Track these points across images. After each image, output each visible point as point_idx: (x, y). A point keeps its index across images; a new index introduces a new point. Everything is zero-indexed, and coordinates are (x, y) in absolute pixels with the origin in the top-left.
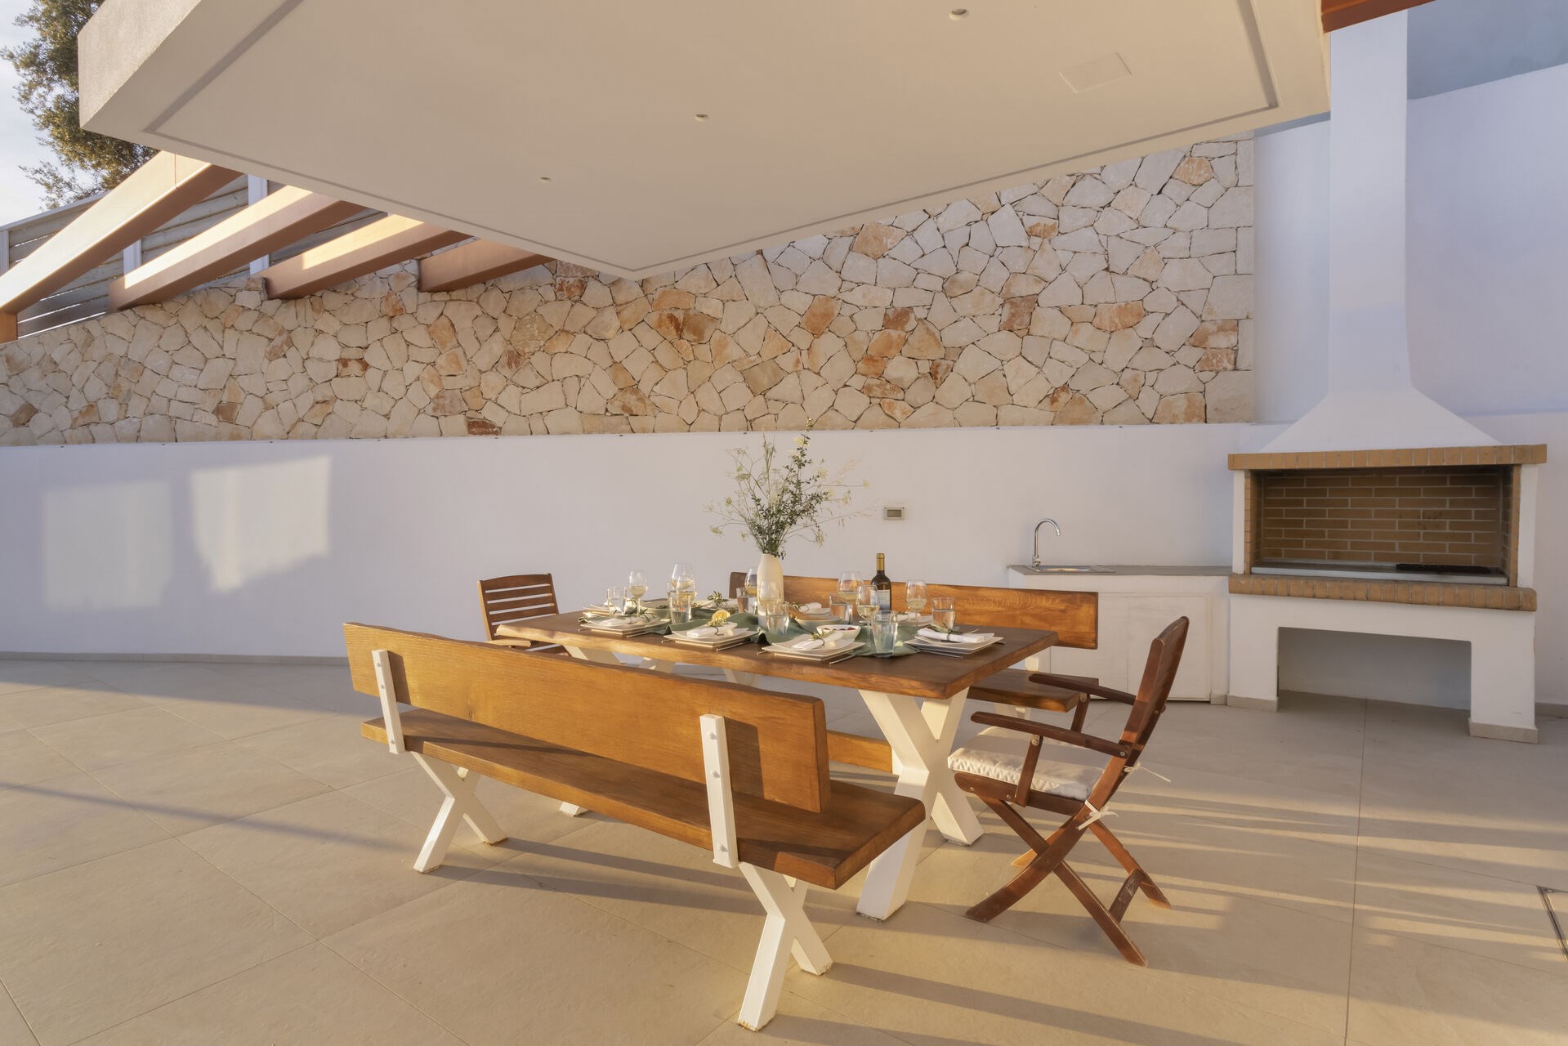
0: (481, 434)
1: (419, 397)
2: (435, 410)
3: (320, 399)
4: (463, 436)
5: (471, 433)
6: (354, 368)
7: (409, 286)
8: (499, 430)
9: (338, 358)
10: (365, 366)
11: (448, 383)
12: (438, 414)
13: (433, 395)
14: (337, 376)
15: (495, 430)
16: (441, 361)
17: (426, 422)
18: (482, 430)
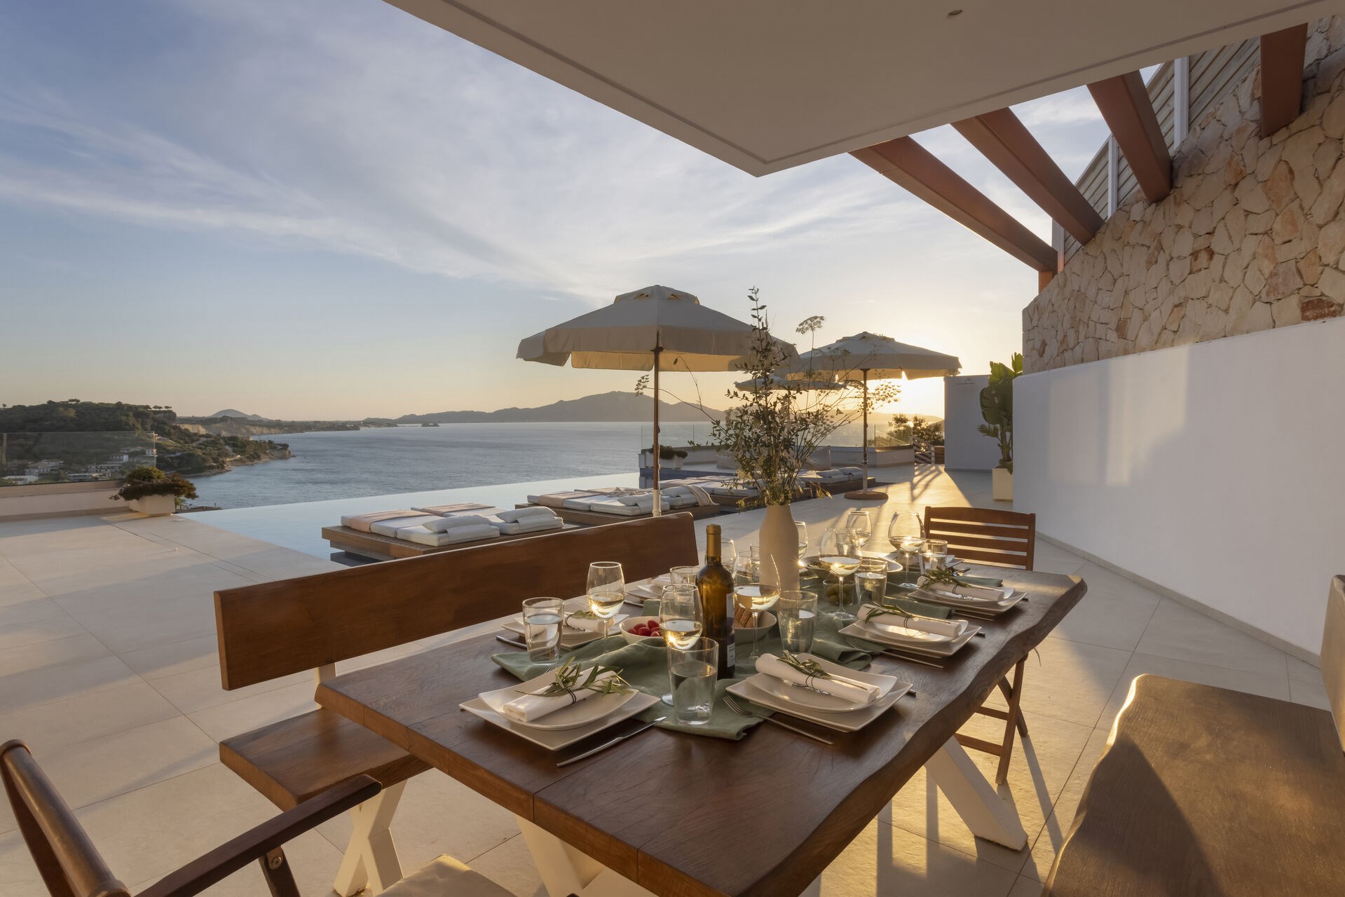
0: (1316, 318)
1: (1255, 282)
2: (1268, 294)
3: (1177, 302)
4: (1298, 323)
5: (1305, 318)
6: (1203, 257)
7: (1249, 139)
8: (1338, 308)
9: (1191, 252)
10: (1211, 254)
11: (1284, 253)
12: (1272, 298)
13: (1267, 273)
14: (1190, 273)
15: (1333, 309)
16: (1277, 227)
17: (1261, 310)
18: (1318, 311)
